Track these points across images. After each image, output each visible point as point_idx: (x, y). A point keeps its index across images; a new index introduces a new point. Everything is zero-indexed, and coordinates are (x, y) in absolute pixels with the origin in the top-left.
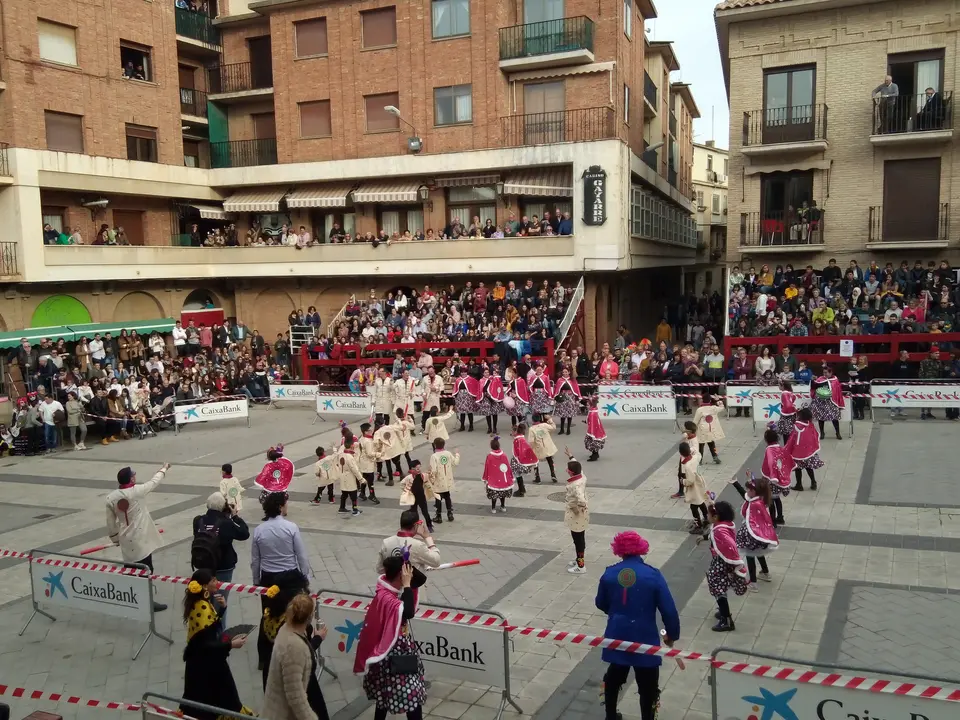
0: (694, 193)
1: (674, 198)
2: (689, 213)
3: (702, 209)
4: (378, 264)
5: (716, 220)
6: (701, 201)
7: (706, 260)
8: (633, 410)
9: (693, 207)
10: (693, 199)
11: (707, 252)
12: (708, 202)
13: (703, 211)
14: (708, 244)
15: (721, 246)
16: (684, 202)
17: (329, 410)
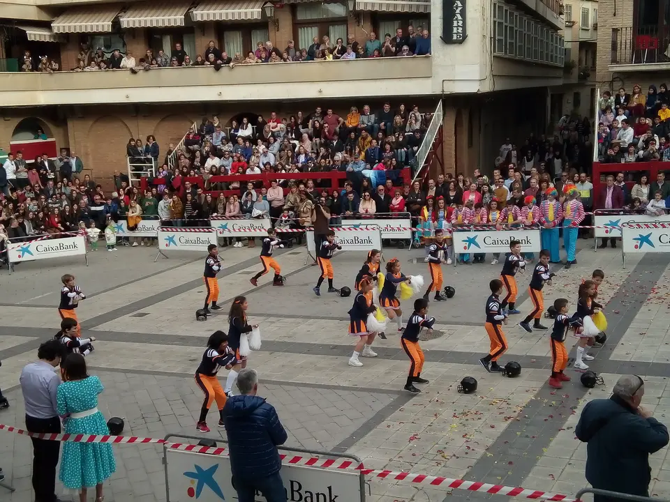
0: (561, 6)
1: (540, 12)
2: (556, 29)
3: (571, 24)
4: (219, 89)
5: (585, 36)
6: (569, 14)
7: (574, 79)
8: (495, 242)
9: (561, 21)
10: (561, 13)
11: (576, 71)
12: (577, 17)
13: (571, 27)
14: (577, 64)
15: (590, 64)
16: (550, 16)
17: (172, 247)
